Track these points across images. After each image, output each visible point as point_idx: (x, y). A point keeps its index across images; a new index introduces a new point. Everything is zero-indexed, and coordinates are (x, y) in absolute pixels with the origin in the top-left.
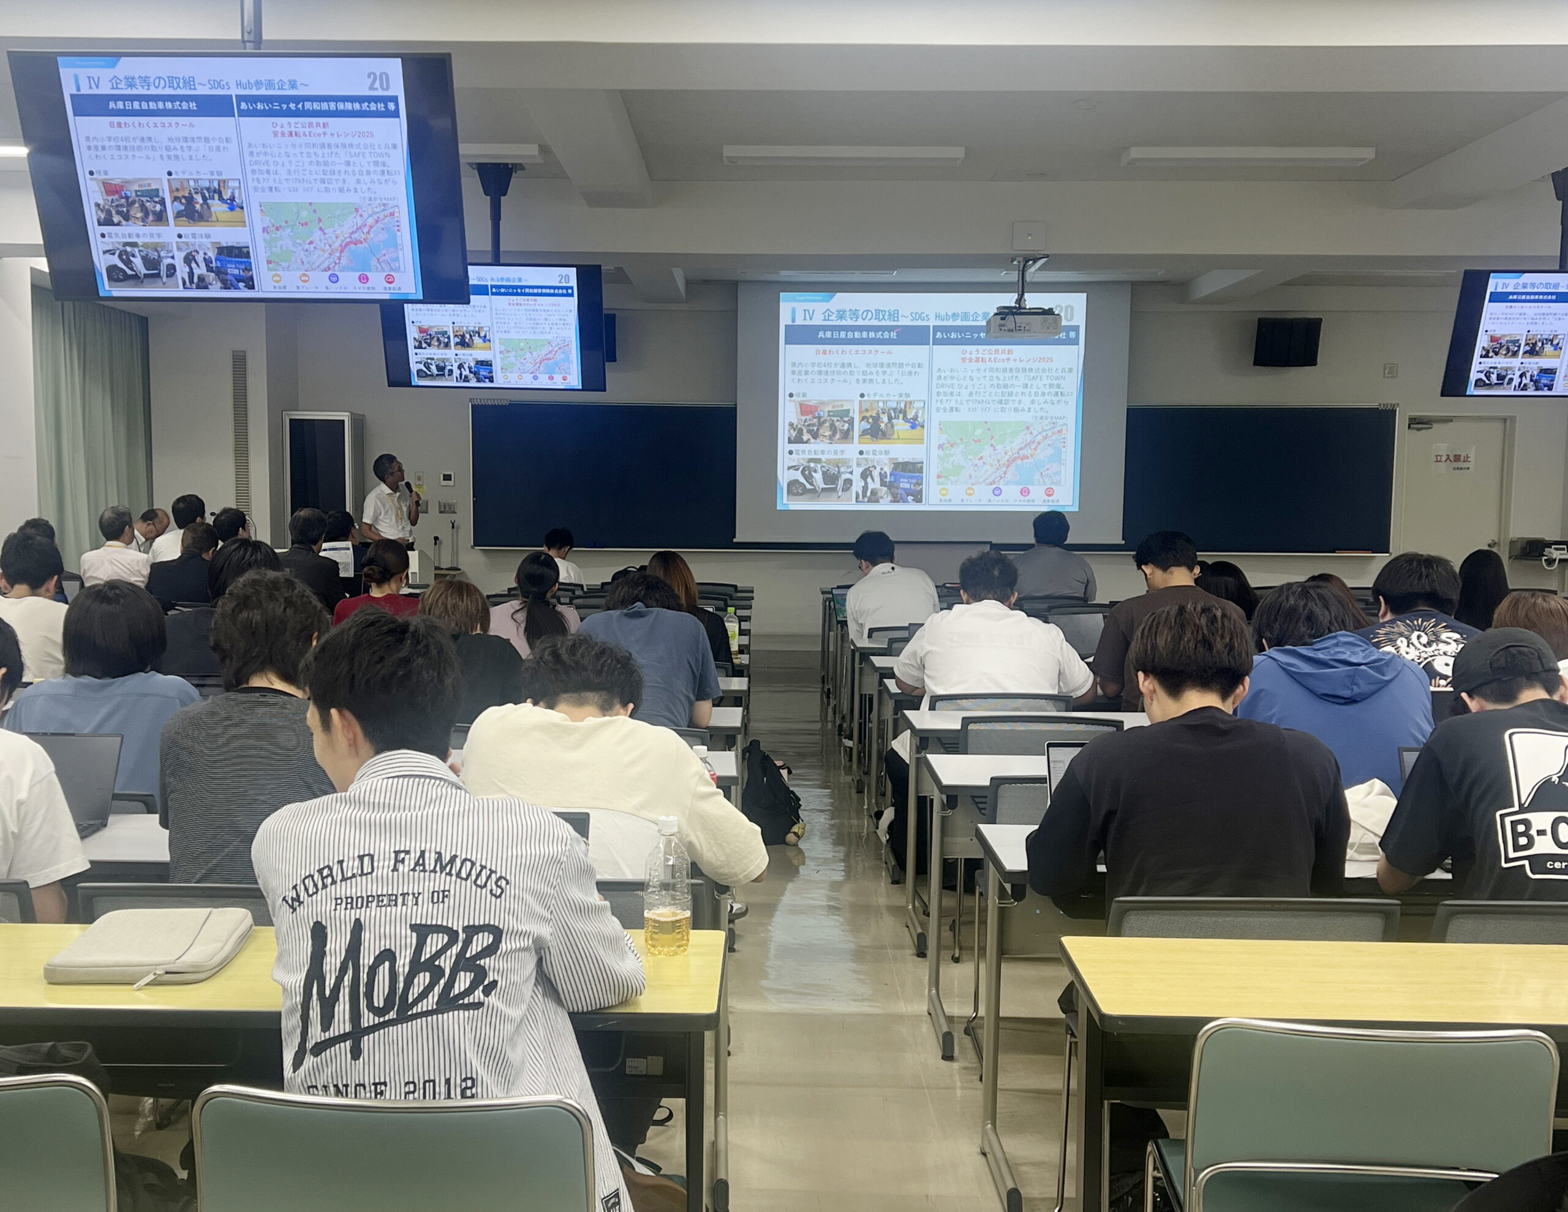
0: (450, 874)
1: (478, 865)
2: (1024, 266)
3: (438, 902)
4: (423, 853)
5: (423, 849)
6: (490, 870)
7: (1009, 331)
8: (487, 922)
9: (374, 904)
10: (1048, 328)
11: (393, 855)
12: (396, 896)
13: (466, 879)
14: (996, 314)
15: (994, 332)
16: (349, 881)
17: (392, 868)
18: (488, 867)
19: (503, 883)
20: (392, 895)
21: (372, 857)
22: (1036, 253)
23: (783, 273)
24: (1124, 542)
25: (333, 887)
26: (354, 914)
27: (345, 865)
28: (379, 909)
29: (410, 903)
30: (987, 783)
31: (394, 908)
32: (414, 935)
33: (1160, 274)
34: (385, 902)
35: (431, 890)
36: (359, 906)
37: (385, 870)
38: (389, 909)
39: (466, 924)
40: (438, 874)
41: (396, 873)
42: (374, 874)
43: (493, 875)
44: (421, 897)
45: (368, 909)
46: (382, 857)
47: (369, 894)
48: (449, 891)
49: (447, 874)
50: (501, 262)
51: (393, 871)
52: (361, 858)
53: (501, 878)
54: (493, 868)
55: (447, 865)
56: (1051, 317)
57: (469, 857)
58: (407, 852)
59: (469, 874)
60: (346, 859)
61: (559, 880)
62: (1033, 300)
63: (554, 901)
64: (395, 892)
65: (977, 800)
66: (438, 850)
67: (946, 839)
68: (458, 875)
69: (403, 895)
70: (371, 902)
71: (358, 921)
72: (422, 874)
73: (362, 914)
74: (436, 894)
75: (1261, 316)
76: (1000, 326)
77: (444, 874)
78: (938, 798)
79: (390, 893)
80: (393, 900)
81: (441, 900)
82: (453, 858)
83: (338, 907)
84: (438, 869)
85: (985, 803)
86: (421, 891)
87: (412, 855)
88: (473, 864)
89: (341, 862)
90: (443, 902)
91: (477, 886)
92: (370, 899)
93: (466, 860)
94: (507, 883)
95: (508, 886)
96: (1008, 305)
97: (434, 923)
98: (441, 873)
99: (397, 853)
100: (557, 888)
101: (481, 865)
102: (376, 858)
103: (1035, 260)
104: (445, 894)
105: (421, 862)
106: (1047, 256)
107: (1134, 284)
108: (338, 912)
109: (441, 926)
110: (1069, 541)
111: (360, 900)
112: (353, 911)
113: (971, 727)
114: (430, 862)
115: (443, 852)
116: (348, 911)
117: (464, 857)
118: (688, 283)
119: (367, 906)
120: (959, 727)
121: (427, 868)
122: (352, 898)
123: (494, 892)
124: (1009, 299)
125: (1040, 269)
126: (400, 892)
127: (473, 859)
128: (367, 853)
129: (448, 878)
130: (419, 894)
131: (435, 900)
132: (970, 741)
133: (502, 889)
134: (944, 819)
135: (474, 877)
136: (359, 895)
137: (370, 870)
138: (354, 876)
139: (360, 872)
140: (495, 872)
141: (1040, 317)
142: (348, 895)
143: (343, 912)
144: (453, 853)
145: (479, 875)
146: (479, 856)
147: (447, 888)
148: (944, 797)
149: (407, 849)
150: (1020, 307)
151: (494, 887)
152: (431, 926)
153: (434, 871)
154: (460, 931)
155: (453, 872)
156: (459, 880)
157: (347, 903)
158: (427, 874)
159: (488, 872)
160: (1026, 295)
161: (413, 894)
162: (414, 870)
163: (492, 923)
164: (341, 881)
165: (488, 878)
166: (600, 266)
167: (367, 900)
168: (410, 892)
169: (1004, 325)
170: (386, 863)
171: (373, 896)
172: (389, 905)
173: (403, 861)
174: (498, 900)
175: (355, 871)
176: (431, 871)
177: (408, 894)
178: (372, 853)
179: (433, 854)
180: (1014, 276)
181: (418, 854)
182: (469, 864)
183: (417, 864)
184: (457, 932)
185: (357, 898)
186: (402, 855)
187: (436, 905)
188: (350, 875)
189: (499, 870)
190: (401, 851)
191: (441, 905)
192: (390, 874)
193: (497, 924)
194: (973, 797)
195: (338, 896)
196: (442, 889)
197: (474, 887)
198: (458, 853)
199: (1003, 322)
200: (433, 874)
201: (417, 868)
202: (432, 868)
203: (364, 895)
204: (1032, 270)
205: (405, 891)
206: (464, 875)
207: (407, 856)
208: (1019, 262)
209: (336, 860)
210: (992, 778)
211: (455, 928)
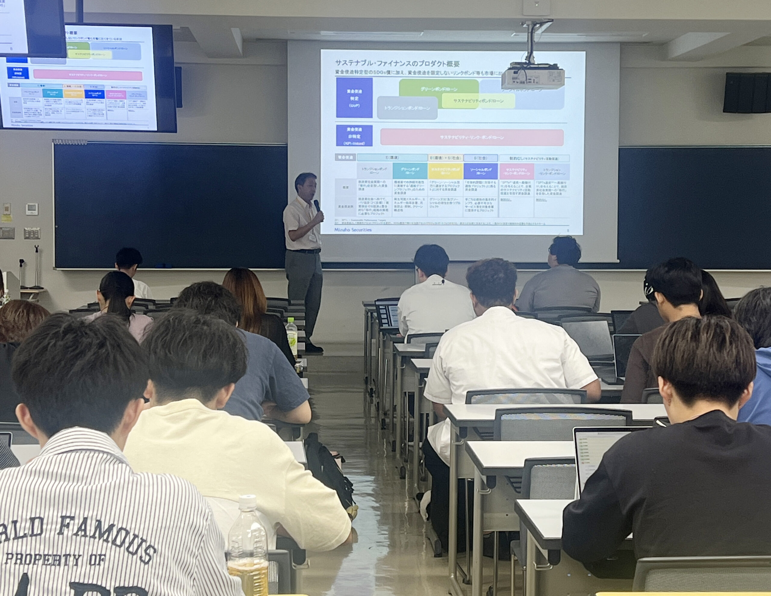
0: (107, 541)
1: (132, 534)
2: (532, 29)
3: (95, 564)
4: (85, 519)
5: (86, 516)
6: (142, 539)
7: (521, 83)
8: (135, 585)
9: (41, 562)
10: (554, 81)
11: (60, 520)
12: (60, 556)
13: (120, 546)
14: (510, 69)
15: (508, 84)
16: (20, 540)
17: (58, 531)
18: (140, 536)
19: (151, 551)
20: (56, 555)
21: (42, 520)
22: (543, 18)
23: (323, 33)
24: (618, 261)
25: (6, 543)
26: (22, 569)
27: (18, 525)
28: (44, 566)
29: (71, 564)
30: (522, 465)
31: (58, 567)
32: (73, 591)
33: (645, 36)
34: (50, 561)
35: (90, 554)
36: (28, 562)
37: (52, 533)
38: (53, 567)
39: (117, 585)
40: (97, 540)
41: (61, 536)
42: (43, 535)
43: (144, 544)
44: (81, 558)
45: (35, 566)
46: (50, 521)
47: (37, 553)
48: (105, 555)
49: (104, 540)
50: (85, 22)
51: (59, 534)
52: (32, 520)
53: (150, 546)
54: (144, 538)
55: (105, 532)
56: (556, 71)
57: (124, 527)
58: (72, 518)
59: (123, 542)
60: (19, 520)
61: (200, 550)
62: (540, 57)
63: (196, 569)
64: (59, 553)
65: (512, 480)
66: (98, 518)
67: (486, 515)
68: (114, 542)
69: (66, 556)
70: (39, 560)
71: (25, 575)
72: (83, 538)
73: (30, 570)
74: (93, 557)
75: (728, 71)
76: (513, 78)
77: (101, 541)
78: (478, 478)
79: (55, 553)
80: (57, 560)
81: (97, 563)
82: (111, 526)
83: (9, 561)
84: (97, 535)
85: (521, 482)
86: (81, 553)
87: (76, 521)
88: (127, 533)
89: (15, 522)
90: (99, 564)
91: (129, 552)
92: (38, 557)
93: (121, 529)
94: (155, 552)
95: (155, 555)
96: (519, 61)
97: (90, 582)
98: (100, 539)
99: (63, 518)
100: (199, 557)
101: (134, 535)
102: (45, 521)
103: (542, 24)
104: (101, 558)
105: (83, 528)
106: (552, 20)
107: (623, 45)
108: (8, 566)
109: (96, 585)
110: (581, 260)
111: (28, 557)
112: (22, 566)
113: (504, 417)
114: (91, 528)
115: (103, 520)
116: (17, 566)
117: (120, 526)
118: (245, 41)
119: (34, 563)
120: (493, 418)
121: (88, 533)
122: (22, 555)
123: (143, 559)
124: (521, 57)
125: (545, 31)
126: (63, 553)
127: (128, 529)
128: (38, 516)
129: (105, 544)
130: (79, 556)
131: (93, 562)
132: (503, 430)
133: (150, 556)
134: (483, 498)
135: (127, 545)
136: (28, 552)
137: (39, 532)
138: (25, 535)
139: (30, 533)
140: (146, 541)
141: (547, 71)
142: (19, 552)
143: (13, 566)
144: (111, 523)
145: (131, 543)
146: (133, 526)
147: (103, 553)
148: (484, 478)
149: (72, 515)
150: (530, 63)
151: (144, 554)
152: (87, 585)
153: (94, 537)
154: (112, 591)
155: (110, 539)
156: (114, 547)
157: (17, 559)
158: (88, 539)
159: (140, 541)
160: (535, 53)
161: (74, 556)
162: (76, 534)
163: (139, 586)
164: (14, 539)
165: (139, 546)
166: (171, 26)
167: (35, 558)
168: (72, 553)
169: (516, 78)
170: (54, 527)
171: (40, 555)
172: (54, 565)
173: (68, 526)
174: (146, 566)
175: (26, 532)
176: (90, 537)
177: (70, 555)
178: (42, 516)
179: (94, 522)
180: (523, 37)
181: (81, 520)
182: (124, 533)
183: (79, 529)
184: (109, 591)
185: (26, 555)
186: (68, 520)
187: (93, 567)
188: (22, 534)
189: (149, 540)
190: (66, 517)
191: (97, 567)
192: (57, 536)
193: (143, 587)
194: (509, 478)
195: (10, 552)
196: (99, 553)
197: (126, 553)
198: (116, 523)
199: (516, 75)
200: (92, 539)
201: (80, 533)
202: (92, 534)
203: (33, 553)
204: (539, 31)
205: (68, 553)
206: (118, 542)
207: (72, 522)
208: (528, 25)
209: (11, 520)
210: (526, 460)
211: (108, 588)
